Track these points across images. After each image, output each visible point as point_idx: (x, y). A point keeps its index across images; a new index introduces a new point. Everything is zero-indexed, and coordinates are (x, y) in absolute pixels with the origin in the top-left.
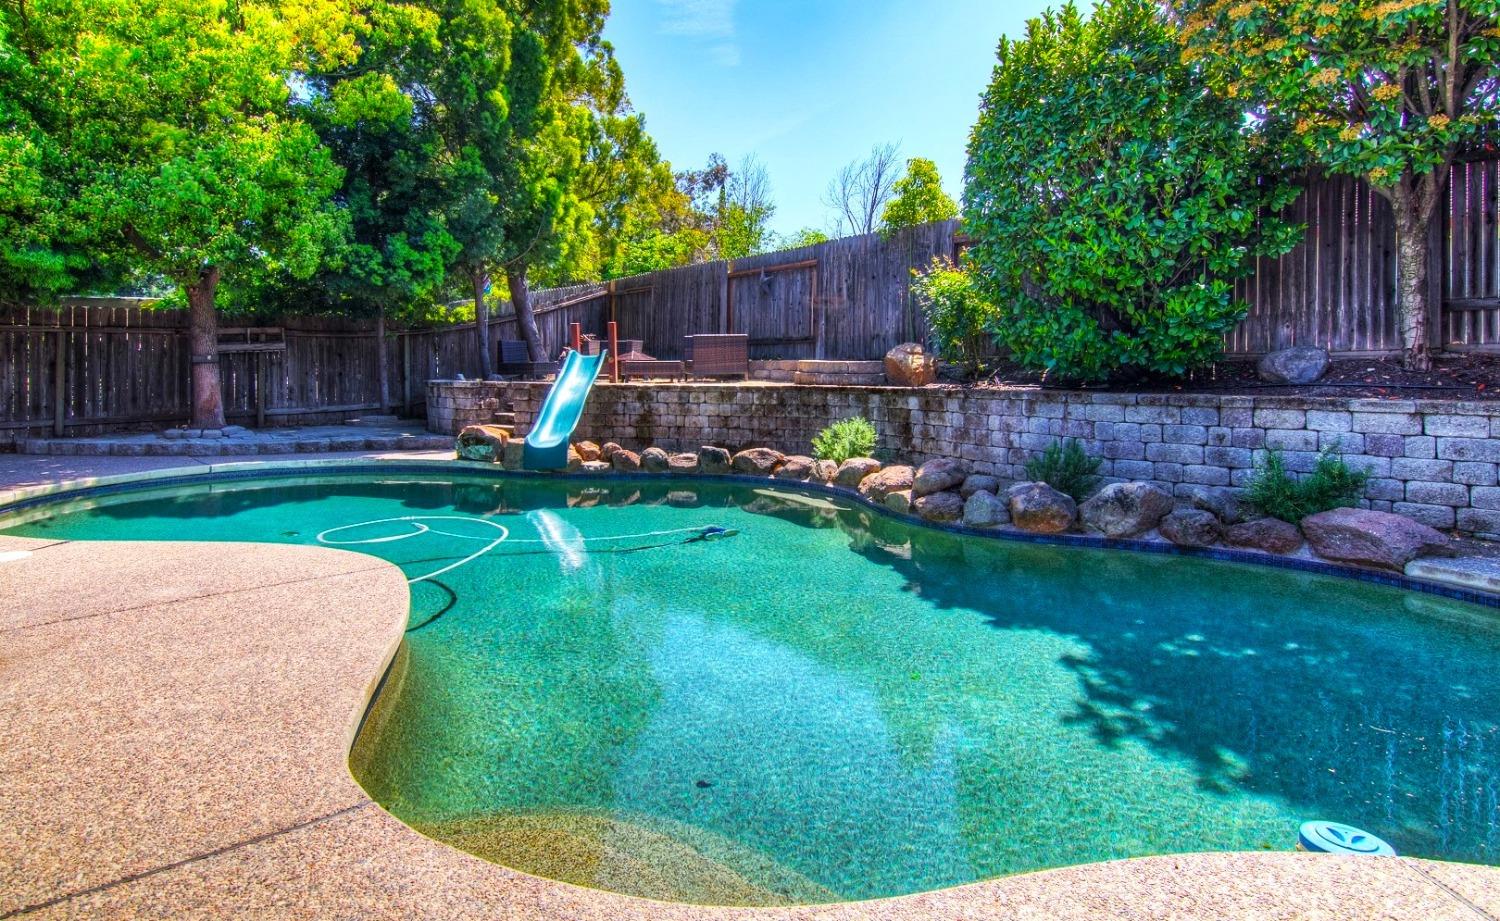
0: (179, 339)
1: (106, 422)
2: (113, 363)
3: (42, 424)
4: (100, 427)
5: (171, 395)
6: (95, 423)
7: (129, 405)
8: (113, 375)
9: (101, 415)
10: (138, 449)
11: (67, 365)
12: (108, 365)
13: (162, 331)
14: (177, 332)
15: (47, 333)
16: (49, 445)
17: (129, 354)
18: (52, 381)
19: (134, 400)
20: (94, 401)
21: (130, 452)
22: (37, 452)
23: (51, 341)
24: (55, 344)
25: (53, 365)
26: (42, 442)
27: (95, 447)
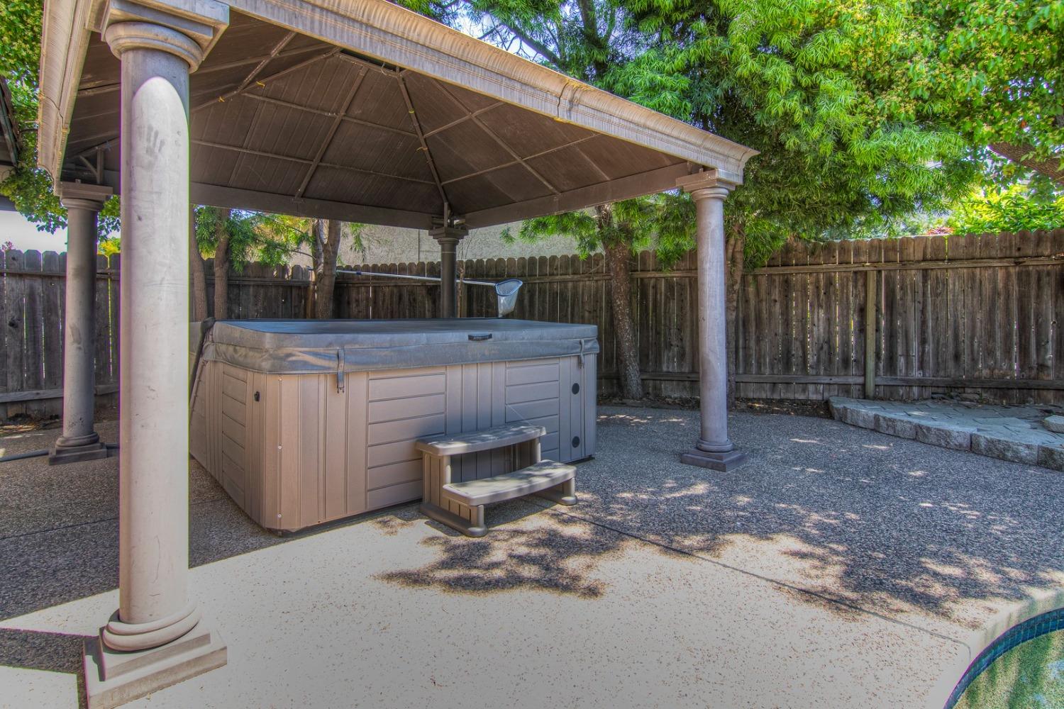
0: (1019, 274)
1: (922, 384)
2: (929, 308)
3: (851, 380)
4: (915, 390)
5: (1007, 352)
6: (909, 384)
7: (951, 364)
8: (930, 324)
9: (916, 374)
10: (1024, 452)
11: (878, 310)
12: (923, 311)
13: (995, 263)
14: (1017, 264)
15: (855, 273)
16: (877, 418)
17: (950, 297)
18: (862, 330)
19: (957, 357)
20: (907, 355)
21: (1009, 454)
22: (861, 424)
23: (860, 283)
24: (865, 285)
25: (862, 311)
26: (867, 411)
27: (948, 434)
